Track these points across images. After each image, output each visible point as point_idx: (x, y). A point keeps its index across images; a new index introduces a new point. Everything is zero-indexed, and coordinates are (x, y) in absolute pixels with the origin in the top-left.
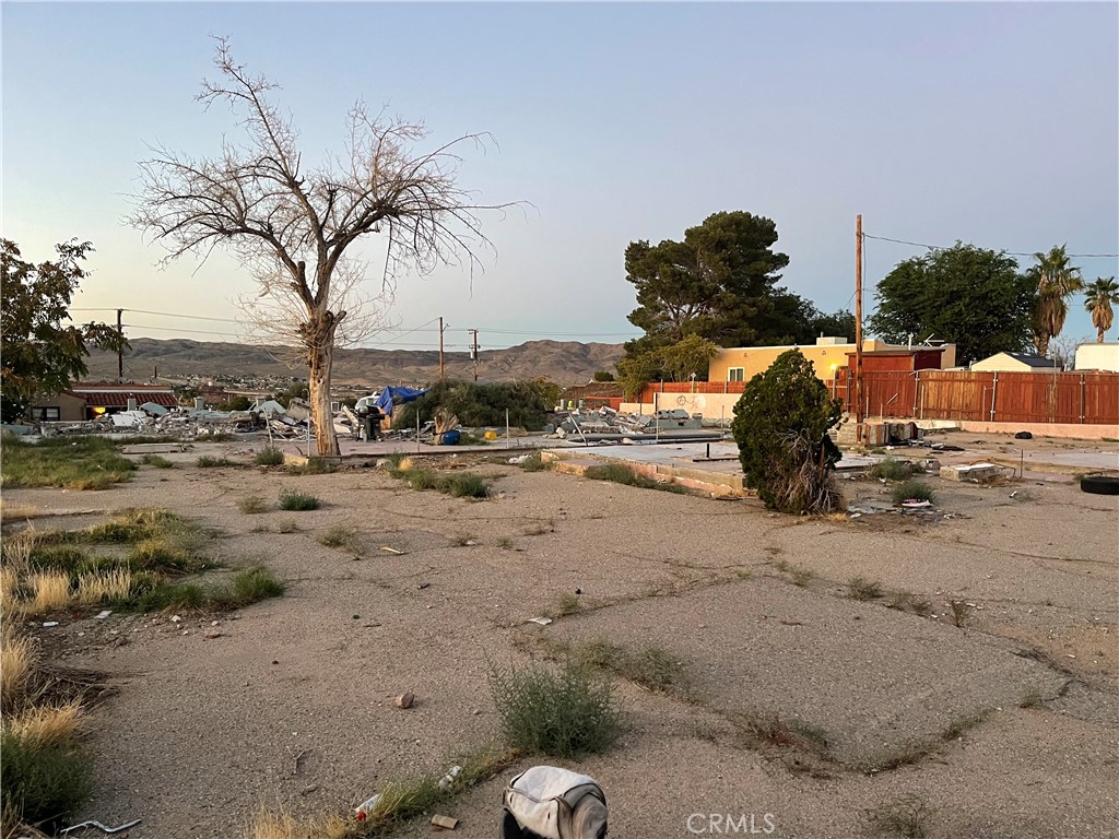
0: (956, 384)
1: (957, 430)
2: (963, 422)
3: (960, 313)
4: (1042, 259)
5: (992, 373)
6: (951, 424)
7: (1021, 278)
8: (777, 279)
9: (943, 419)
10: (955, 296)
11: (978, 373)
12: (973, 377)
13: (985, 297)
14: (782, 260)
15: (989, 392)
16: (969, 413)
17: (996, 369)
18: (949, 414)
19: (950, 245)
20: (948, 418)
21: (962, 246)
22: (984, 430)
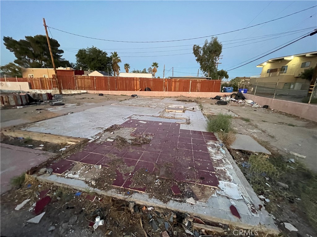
0: (85, 80)
1: (87, 93)
2: (88, 91)
3: (95, 64)
4: (113, 54)
5: (94, 77)
6: (85, 91)
7: (108, 57)
8: (61, 56)
9: (83, 90)
10: (93, 59)
11: (91, 76)
12: (89, 78)
13: (100, 60)
14: (62, 52)
15: (94, 82)
16: (90, 88)
17: (95, 75)
18: (85, 88)
19: (91, 47)
20: (85, 90)
21: (94, 47)
22: (93, 93)
